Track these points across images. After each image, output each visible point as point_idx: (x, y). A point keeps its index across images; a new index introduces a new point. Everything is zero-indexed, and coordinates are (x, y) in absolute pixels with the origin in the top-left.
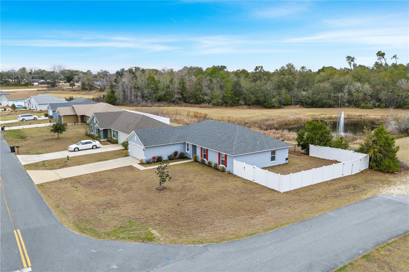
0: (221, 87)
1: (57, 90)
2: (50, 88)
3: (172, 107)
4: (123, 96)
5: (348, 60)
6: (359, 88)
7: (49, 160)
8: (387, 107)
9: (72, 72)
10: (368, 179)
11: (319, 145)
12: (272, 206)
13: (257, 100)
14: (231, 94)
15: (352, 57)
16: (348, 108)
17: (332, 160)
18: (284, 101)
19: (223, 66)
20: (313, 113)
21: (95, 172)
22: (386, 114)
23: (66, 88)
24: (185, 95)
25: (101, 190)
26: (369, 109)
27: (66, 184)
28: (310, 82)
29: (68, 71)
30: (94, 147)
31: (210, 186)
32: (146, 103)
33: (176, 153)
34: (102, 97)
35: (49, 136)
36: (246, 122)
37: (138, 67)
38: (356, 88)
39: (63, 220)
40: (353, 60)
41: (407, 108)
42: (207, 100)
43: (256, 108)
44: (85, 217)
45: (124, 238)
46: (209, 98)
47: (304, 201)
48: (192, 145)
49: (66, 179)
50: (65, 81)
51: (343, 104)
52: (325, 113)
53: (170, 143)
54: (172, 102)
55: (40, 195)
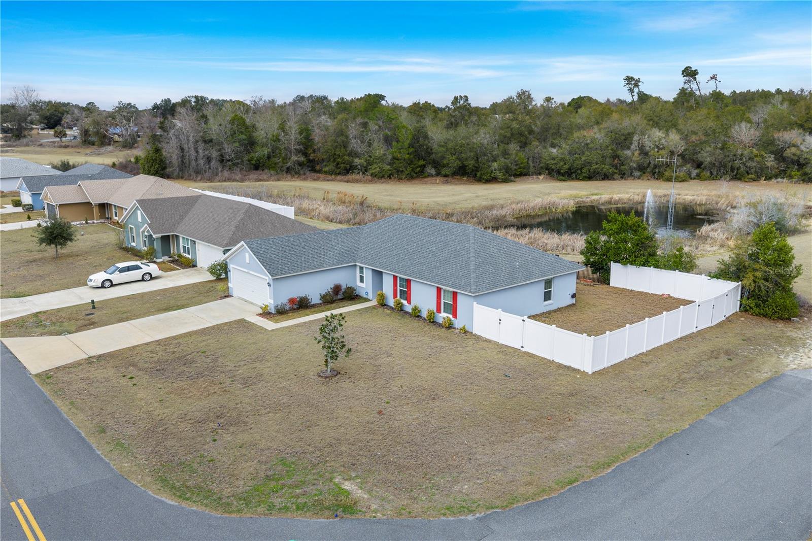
0: (388, 141)
1: (27, 145)
2: (10, 141)
3: (287, 181)
4: (180, 159)
5: (627, 84)
6: (660, 140)
7: (47, 311)
8: (713, 177)
9: (56, 106)
10: (748, 336)
11: (632, 264)
12: (582, 407)
13: (461, 165)
14: (408, 154)
15: (636, 78)
16: (640, 180)
17: (661, 296)
18: (515, 167)
19: (379, 95)
20: (574, 192)
21: (166, 338)
22: (714, 193)
23: (48, 142)
24: (312, 157)
25: (190, 382)
26: (680, 182)
27: (105, 370)
28: (563, 128)
29: (48, 105)
30: (147, 277)
31: (434, 365)
32: (231, 173)
33: (337, 289)
34: (133, 160)
35: (32, 251)
36: (449, 211)
37: (201, 97)
38: (655, 142)
39: (125, 467)
40: (637, 83)
41: (751, 180)
42: (359, 166)
43: (460, 182)
44: (175, 454)
45: (287, 509)
46: (363, 161)
47: (641, 392)
48: (372, 269)
49: (100, 356)
50: (42, 125)
51: (630, 171)
52: (596, 192)
53: (324, 267)
54: (285, 170)
55: (51, 402)
